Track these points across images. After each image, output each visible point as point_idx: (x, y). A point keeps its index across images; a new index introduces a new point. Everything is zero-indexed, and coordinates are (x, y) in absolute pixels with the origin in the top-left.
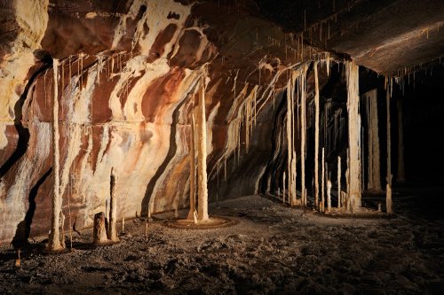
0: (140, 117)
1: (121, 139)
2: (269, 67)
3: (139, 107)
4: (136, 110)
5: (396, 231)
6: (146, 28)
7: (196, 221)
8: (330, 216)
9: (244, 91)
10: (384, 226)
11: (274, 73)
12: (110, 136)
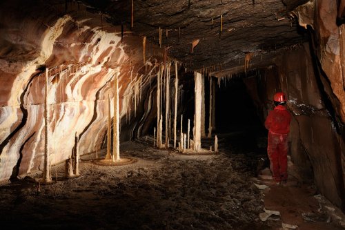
0: (80, 98)
1: (69, 112)
2: (150, 64)
3: (80, 92)
4: (78, 93)
5: (222, 161)
6: (97, 49)
7: (114, 161)
8: (186, 154)
9: (135, 79)
10: (215, 159)
11: (152, 67)
12: (65, 110)
